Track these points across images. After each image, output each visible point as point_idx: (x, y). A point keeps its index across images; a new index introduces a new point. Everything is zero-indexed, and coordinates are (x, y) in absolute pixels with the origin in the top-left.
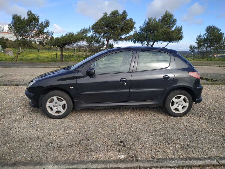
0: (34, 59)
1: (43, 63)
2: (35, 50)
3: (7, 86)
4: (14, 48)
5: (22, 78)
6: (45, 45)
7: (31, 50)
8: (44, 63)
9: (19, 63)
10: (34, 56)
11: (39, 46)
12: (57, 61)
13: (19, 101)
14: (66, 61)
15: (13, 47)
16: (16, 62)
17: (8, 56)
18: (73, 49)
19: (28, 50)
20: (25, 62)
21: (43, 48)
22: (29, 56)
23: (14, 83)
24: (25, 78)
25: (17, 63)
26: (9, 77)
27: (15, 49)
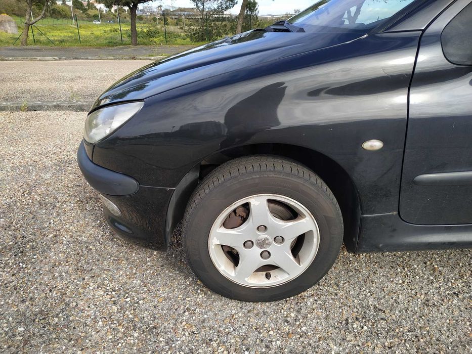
0: (68, 41)
1: (91, 50)
2: (65, 21)
3: (4, 113)
4: (18, 15)
5: (46, 86)
6: (86, 10)
7: (56, 21)
8: (94, 49)
9: (33, 50)
10: (66, 34)
11: (74, 12)
12: (121, 44)
13: (48, 176)
14: (144, 44)
15: (15, 14)
16: (25, 47)
17: (4, 34)
18: (152, 17)
19: (50, 21)
20: (47, 46)
21: (84, 16)
22: (54, 34)
23: (23, 103)
24: (53, 85)
25: (27, 49)
26: (9, 85)
27: (19, 18)
